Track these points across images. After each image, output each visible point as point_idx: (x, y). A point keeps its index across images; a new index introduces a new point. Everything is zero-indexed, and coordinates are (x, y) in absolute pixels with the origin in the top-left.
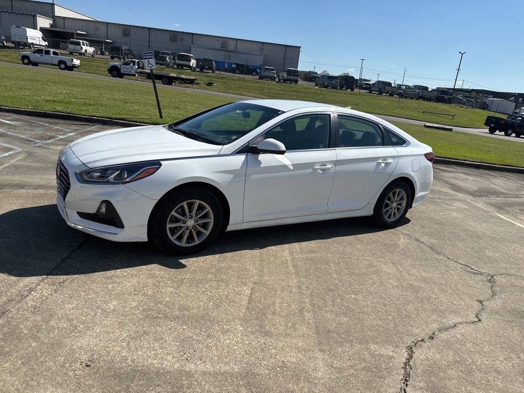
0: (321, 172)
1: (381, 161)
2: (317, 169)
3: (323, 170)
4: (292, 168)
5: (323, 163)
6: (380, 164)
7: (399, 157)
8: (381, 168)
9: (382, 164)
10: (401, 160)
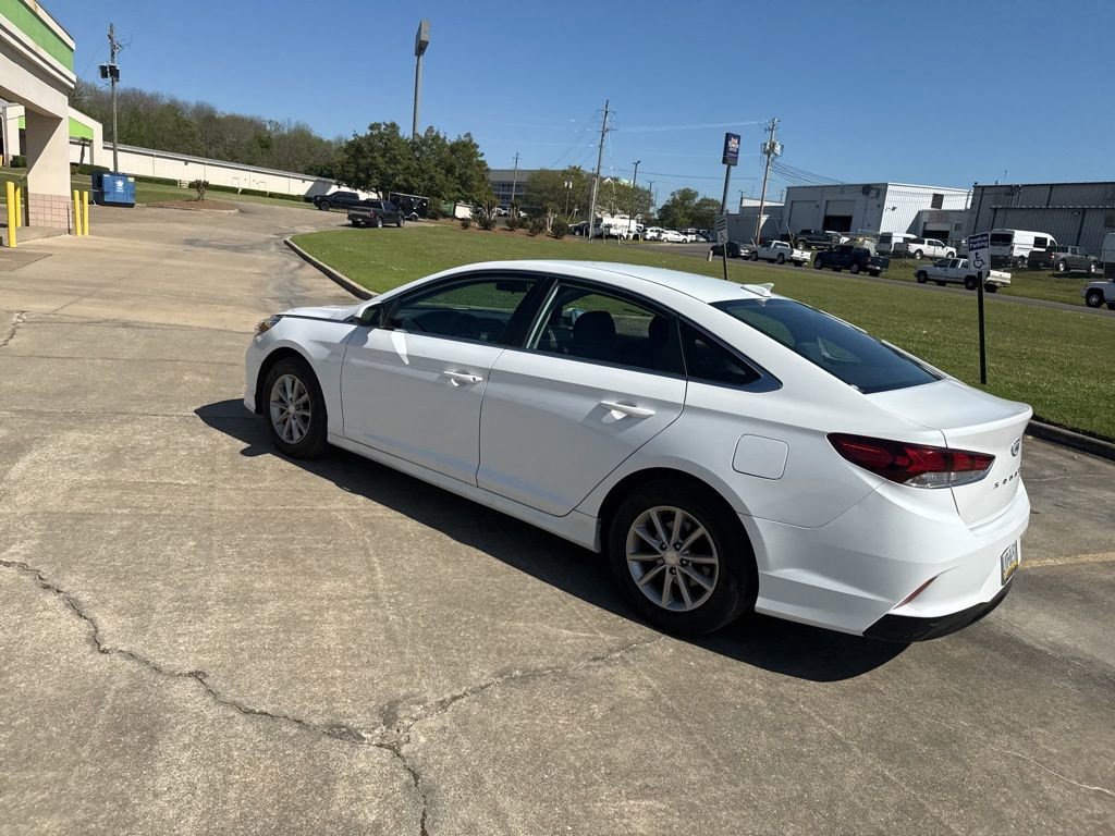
0: (456, 385)
1: (613, 403)
2: (449, 377)
3: (462, 383)
4: (407, 363)
5: (464, 369)
6: (608, 409)
7: (684, 408)
8: (605, 419)
9: (614, 412)
10: (687, 420)
